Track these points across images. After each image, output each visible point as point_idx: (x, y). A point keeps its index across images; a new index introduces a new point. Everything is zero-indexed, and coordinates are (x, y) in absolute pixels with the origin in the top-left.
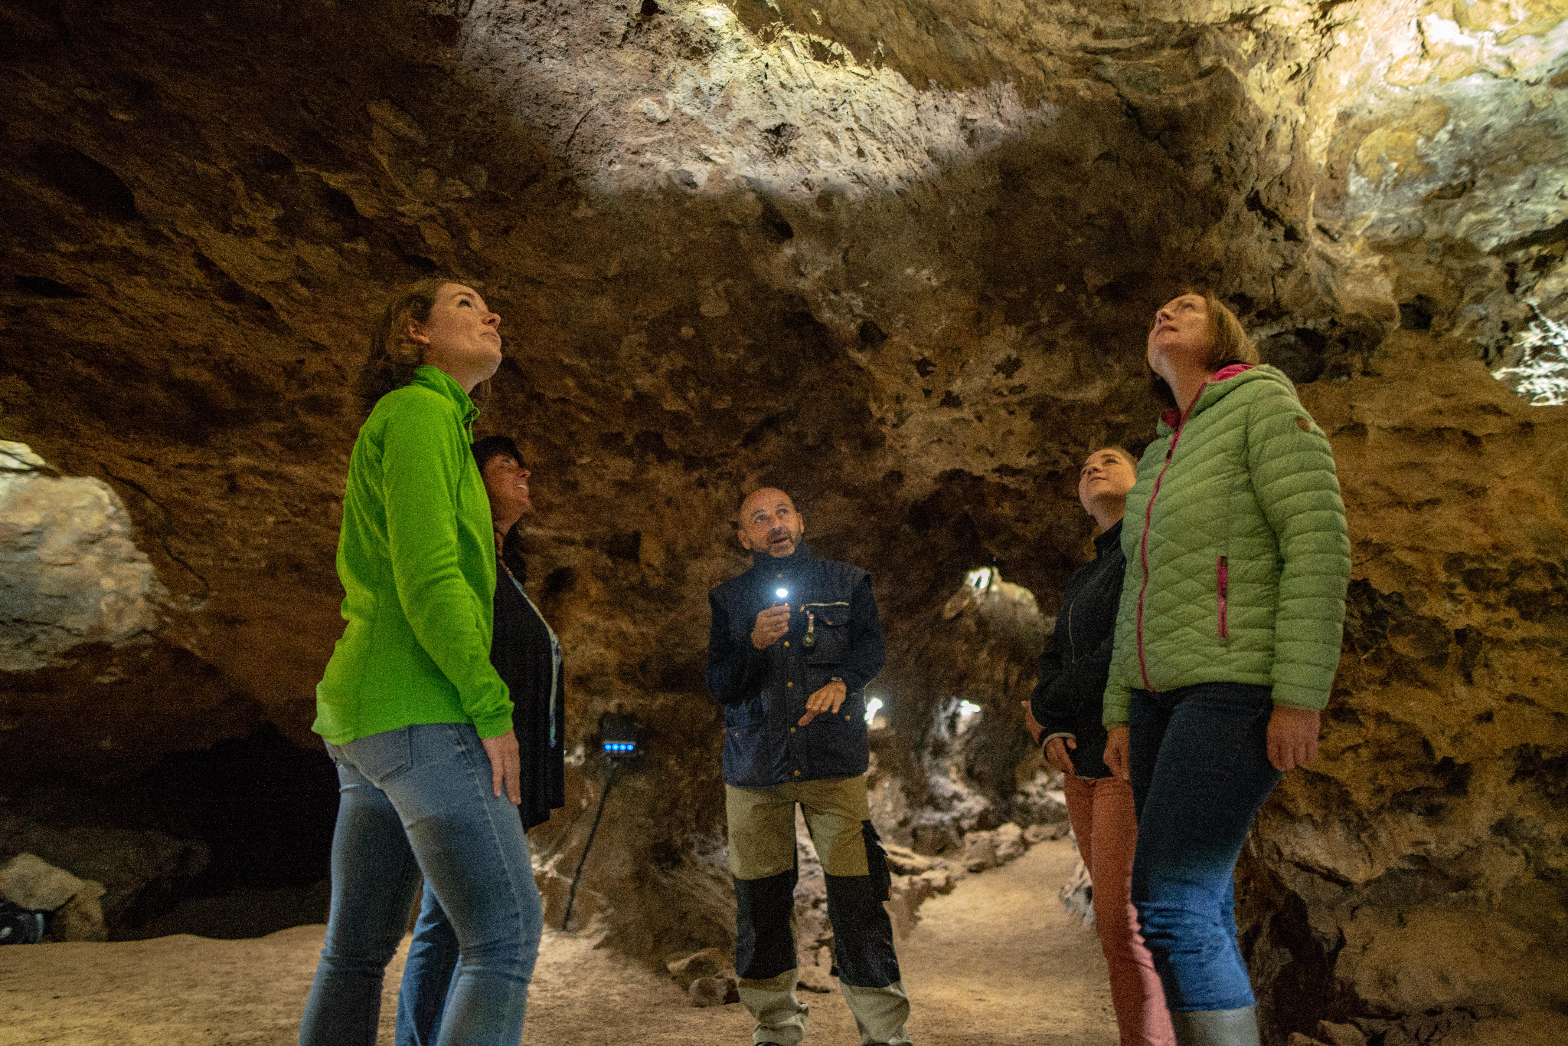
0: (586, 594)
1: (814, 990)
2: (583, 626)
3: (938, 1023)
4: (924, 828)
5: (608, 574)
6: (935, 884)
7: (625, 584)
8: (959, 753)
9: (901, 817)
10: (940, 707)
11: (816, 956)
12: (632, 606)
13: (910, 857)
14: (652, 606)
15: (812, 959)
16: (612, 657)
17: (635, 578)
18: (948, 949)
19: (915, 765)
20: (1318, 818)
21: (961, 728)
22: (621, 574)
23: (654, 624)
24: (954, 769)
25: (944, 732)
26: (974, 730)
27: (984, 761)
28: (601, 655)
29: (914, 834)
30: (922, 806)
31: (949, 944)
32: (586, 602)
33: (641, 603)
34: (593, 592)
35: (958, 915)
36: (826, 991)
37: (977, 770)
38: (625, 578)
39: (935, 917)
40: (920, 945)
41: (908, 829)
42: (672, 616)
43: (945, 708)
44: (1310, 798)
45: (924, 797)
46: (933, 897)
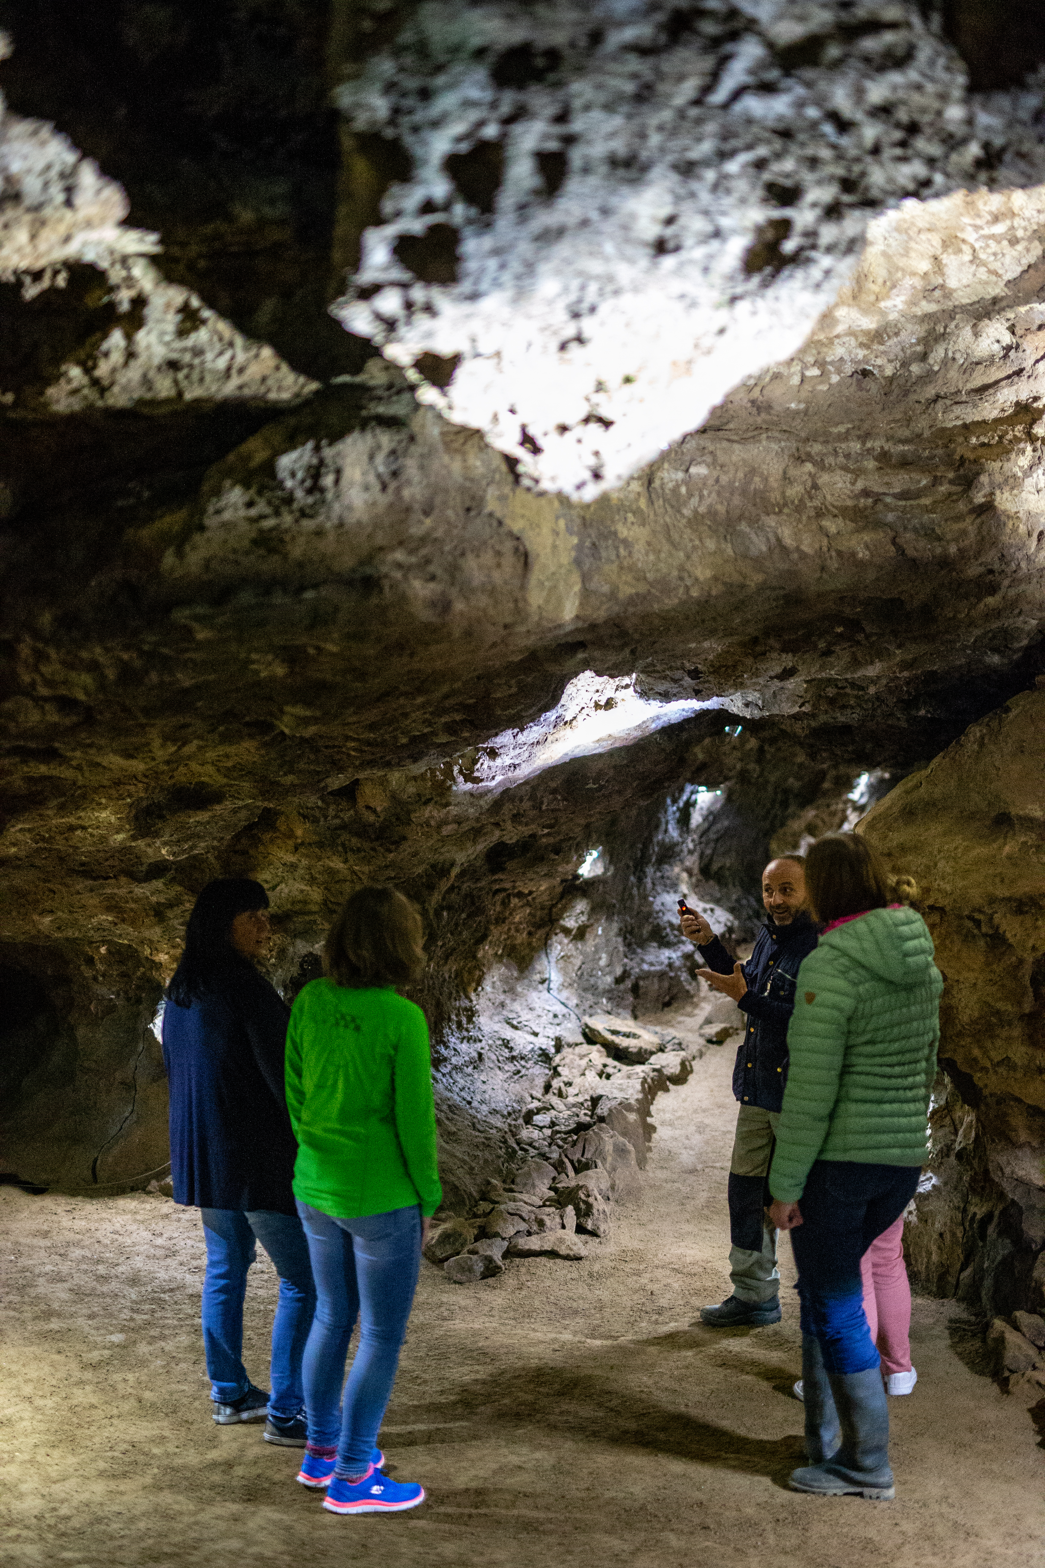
0: (291, 835)
1: (567, 1258)
2: (284, 865)
3: (697, 1293)
4: (647, 975)
5: (317, 813)
6: (667, 1072)
7: (337, 821)
8: (691, 852)
9: (619, 971)
10: (669, 801)
11: (562, 1217)
12: (343, 845)
13: (635, 1036)
14: (367, 845)
15: (558, 1220)
16: (316, 895)
17: (347, 815)
18: (692, 1179)
19: (635, 891)
20: (1035, 1144)
21: (696, 818)
22: (331, 812)
23: (369, 863)
24: (685, 875)
25: (674, 833)
26: (712, 817)
27: (725, 854)
28: (302, 891)
29: (635, 989)
30: (642, 944)
31: (693, 1171)
32: (291, 842)
33: (355, 842)
34: (299, 832)
35: (699, 1118)
36: (578, 1258)
37: (715, 867)
38: (336, 817)
39: (671, 1124)
40: (661, 1175)
41: (629, 984)
42: (391, 856)
43: (675, 801)
44: (1030, 1128)
45: (646, 930)
46: (667, 1090)
